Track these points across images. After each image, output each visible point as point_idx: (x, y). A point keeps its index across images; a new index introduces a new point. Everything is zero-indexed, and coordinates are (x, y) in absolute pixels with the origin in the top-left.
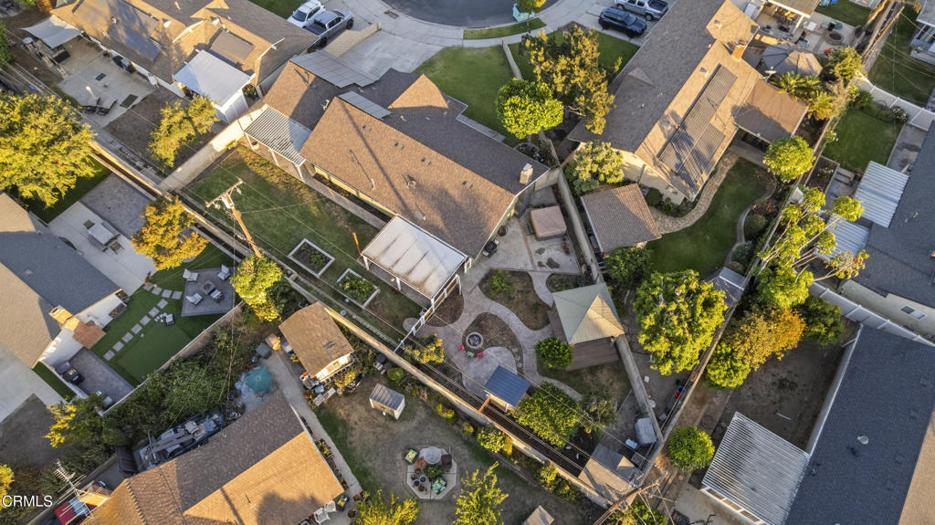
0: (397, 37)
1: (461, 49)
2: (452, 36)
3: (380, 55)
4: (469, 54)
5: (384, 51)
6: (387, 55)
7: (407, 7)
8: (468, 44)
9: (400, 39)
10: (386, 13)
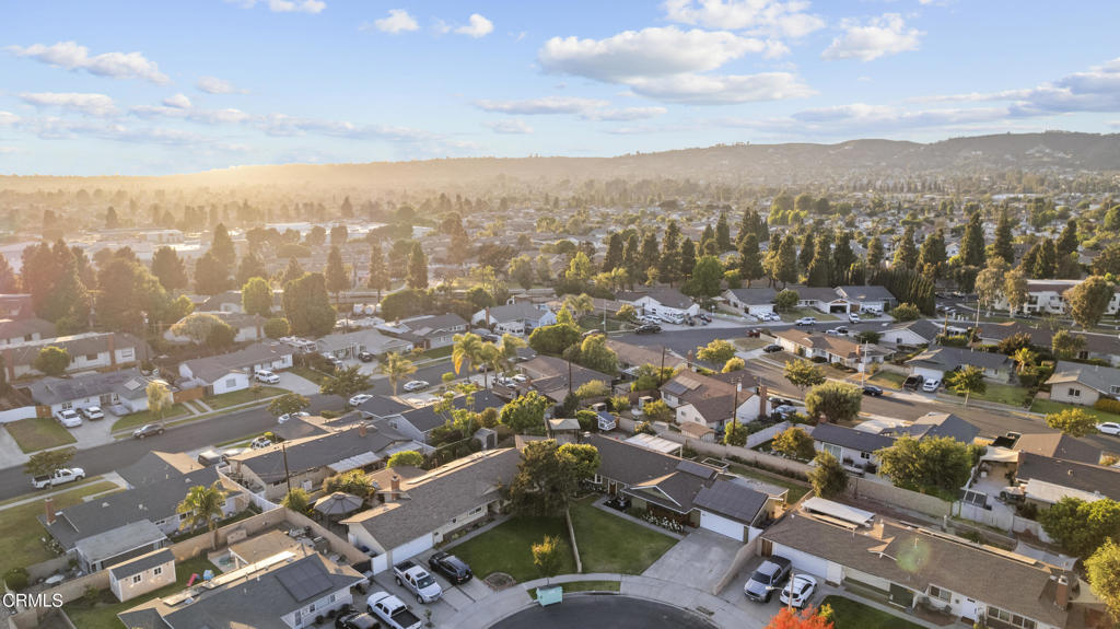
0: (694, 586)
1: (623, 572)
2: (632, 587)
3: (706, 565)
4: (616, 566)
5: (703, 569)
6: (698, 565)
7: (690, 620)
8: (616, 577)
9: (689, 585)
10: (712, 613)
